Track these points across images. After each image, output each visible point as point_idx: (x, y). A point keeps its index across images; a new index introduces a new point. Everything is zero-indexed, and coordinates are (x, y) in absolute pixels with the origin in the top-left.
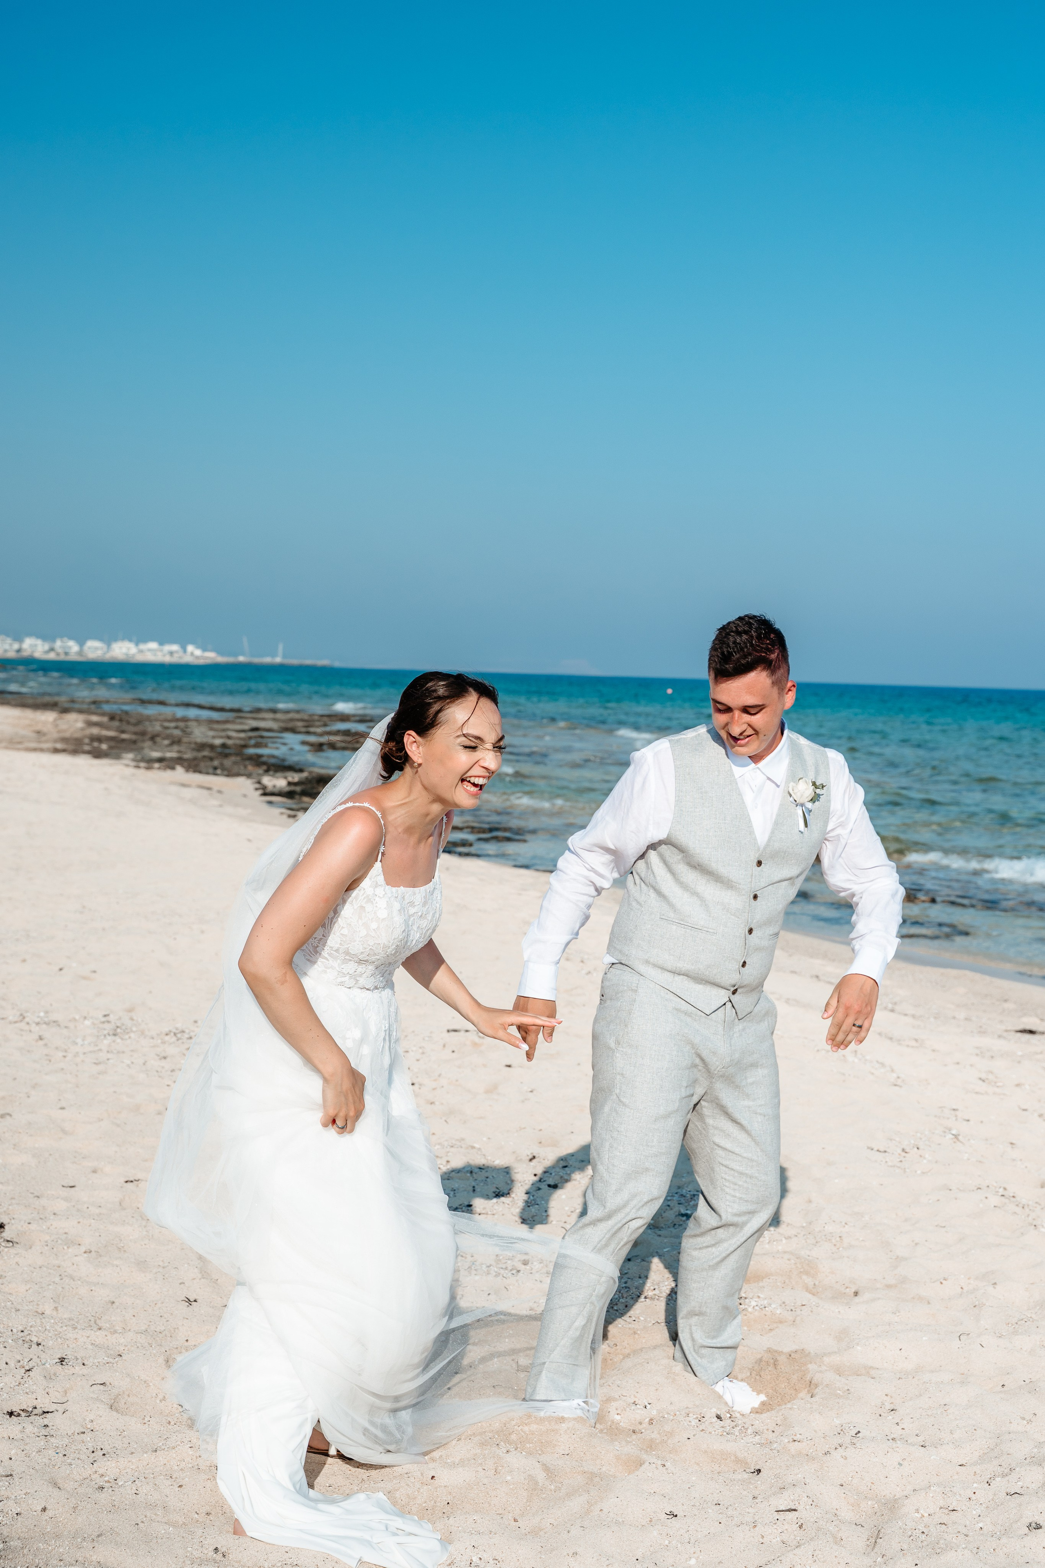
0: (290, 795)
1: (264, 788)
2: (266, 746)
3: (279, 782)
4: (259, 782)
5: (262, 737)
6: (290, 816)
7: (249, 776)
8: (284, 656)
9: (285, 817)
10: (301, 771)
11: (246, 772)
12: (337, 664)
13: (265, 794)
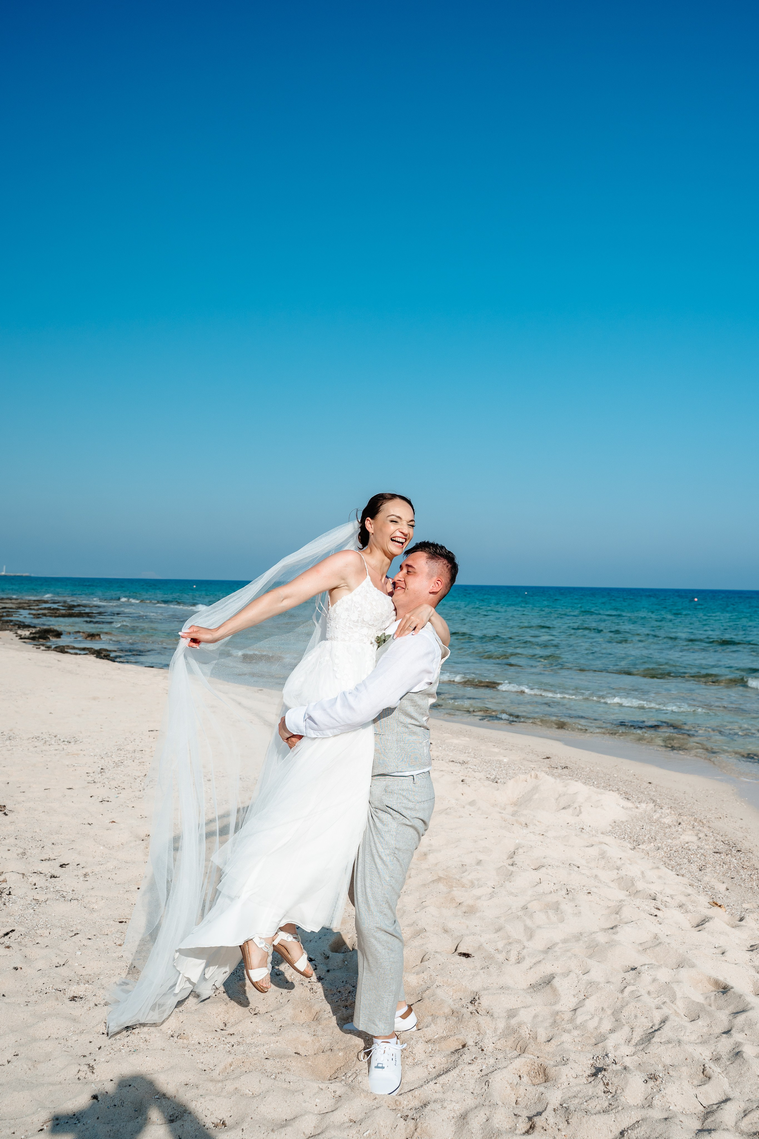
0: (33, 639)
1: (20, 636)
2: (12, 616)
3: (26, 633)
4: (16, 633)
5: (9, 612)
6: (37, 648)
7: (11, 630)
8: (6, 572)
9: (35, 648)
10: (34, 627)
11: (9, 628)
12: (33, 575)
13: (21, 638)
